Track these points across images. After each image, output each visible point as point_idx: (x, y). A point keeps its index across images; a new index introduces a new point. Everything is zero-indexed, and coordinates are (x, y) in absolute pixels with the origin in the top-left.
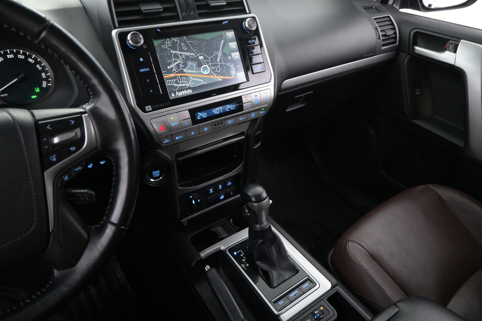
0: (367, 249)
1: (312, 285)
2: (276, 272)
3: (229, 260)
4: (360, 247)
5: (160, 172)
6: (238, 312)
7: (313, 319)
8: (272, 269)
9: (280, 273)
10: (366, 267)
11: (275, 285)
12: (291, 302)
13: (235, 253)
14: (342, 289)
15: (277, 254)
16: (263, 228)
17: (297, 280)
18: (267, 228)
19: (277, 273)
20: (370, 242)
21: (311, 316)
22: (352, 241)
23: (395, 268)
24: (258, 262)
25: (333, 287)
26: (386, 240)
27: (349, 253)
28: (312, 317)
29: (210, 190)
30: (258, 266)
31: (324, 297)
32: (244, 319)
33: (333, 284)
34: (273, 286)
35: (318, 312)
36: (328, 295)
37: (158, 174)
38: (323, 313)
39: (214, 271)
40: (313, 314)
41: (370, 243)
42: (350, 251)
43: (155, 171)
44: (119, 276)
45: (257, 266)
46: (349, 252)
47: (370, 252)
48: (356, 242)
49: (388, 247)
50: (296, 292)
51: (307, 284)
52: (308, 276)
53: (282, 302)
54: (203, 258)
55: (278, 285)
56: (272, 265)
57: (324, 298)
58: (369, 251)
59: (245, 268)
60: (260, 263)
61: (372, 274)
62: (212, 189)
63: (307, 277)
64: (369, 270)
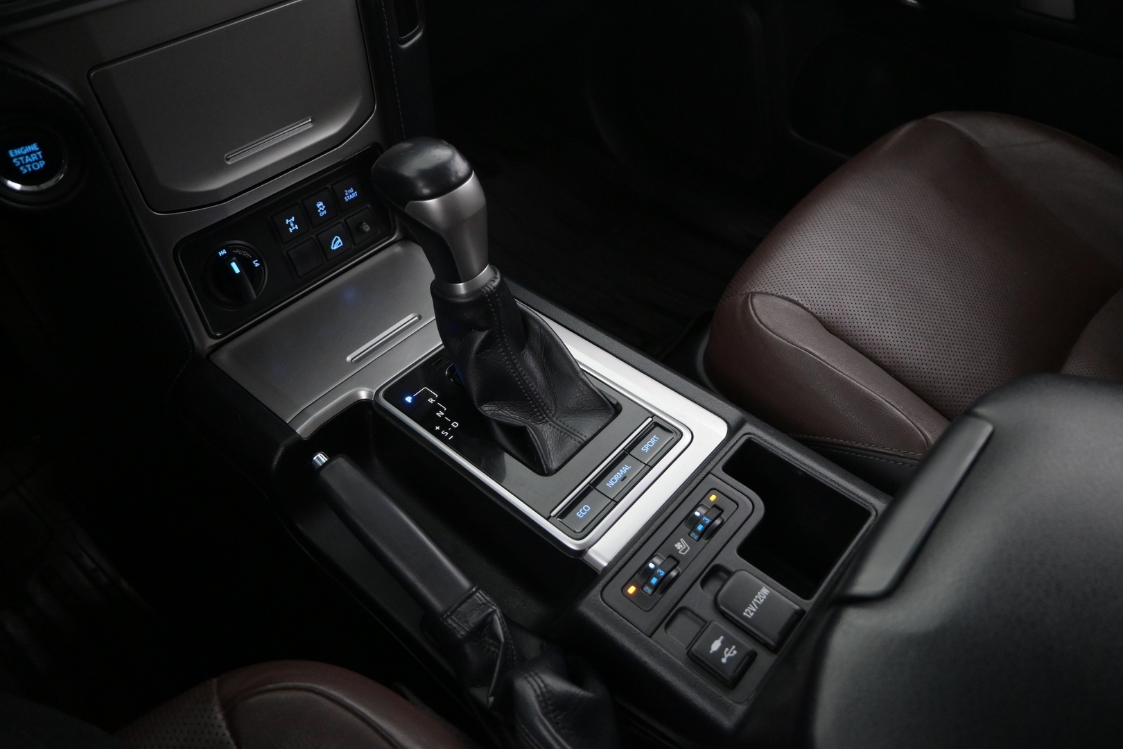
0: (809, 306)
1: (669, 437)
2: (550, 425)
3: (394, 423)
4: (787, 304)
5: (41, 148)
6: (448, 573)
7: (693, 534)
8: (537, 420)
9: (565, 426)
10: (817, 354)
11: (554, 465)
12: (613, 503)
13: (409, 399)
14: (763, 430)
15: (544, 371)
16: (479, 291)
17: (619, 433)
18: (494, 288)
19: (554, 427)
20: (814, 286)
21: (684, 528)
22: (761, 293)
23: (893, 343)
24: (486, 409)
25: (732, 432)
26: (854, 272)
27: (758, 326)
28: (689, 530)
29: (287, 221)
30: (488, 418)
31: (713, 463)
32: (474, 589)
33: (733, 423)
34: (548, 469)
35: (704, 511)
36: (724, 456)
37: (34, 157)
38: (719, 512)
39: (342, 463)
40: (691, 521)
41: (814, 289)
42: (763, 321)
43: (18, 147)
44: (89, 564)
45: (484, 422)
46: (758, 322)
47: (818, 314)
48: (773, 295)
49: (864, 292)
50: (624, 469)
51: (653, 440)
52: (653, 415)
53: (586, 508)
54: (305, 436)
55: (562, 462)
56: (535, 408)
57: (714, 467)
58: (814, 311)
59: (449, 436)
60: (494, 408)
61: (839, 368)
62: (293, 219)
63: (650, 419)
64: (828, 361)
